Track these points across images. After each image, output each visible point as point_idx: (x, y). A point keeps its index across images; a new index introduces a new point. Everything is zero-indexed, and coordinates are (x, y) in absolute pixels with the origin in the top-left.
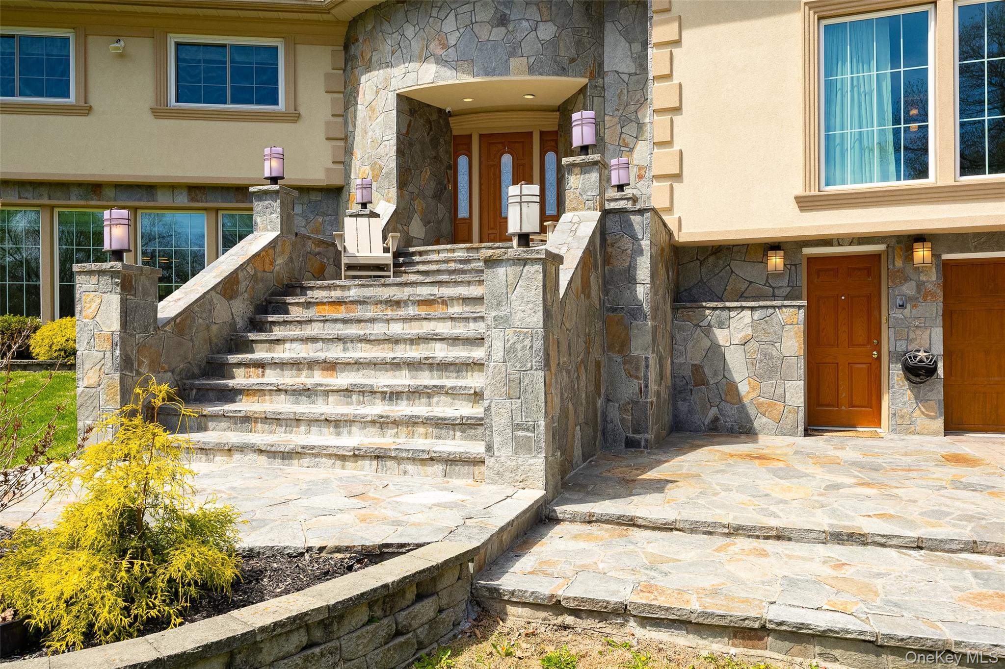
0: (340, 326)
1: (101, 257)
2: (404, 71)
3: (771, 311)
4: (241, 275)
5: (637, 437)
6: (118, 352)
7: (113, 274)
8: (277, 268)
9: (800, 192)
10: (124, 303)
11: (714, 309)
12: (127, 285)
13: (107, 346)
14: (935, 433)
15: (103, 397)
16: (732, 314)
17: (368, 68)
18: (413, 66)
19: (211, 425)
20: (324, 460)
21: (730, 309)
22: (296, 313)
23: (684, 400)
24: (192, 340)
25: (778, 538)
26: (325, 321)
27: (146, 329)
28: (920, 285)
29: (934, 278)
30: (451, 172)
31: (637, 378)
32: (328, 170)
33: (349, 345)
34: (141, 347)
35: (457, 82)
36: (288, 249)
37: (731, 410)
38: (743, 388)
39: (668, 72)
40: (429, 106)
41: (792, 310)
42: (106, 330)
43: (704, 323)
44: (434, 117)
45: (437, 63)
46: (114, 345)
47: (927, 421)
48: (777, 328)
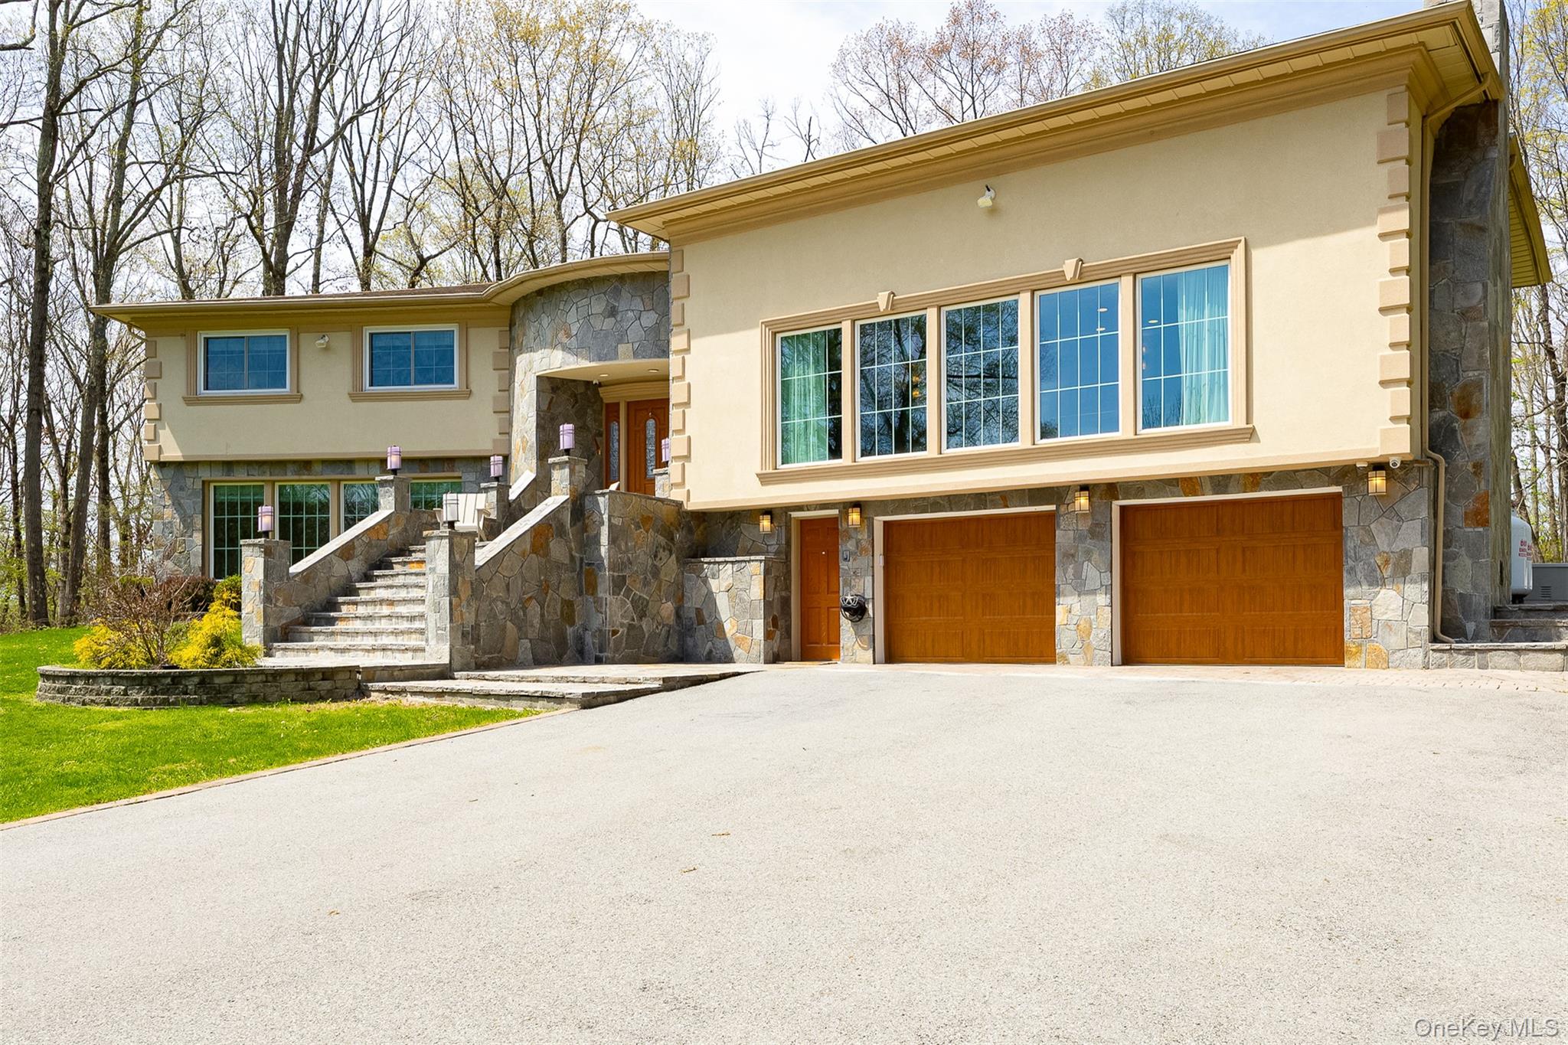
0: (414, 577)
1: (258, 535)
2: (541, 356)
3: (743, 564)
4: (356, 543)
5: (601, 655)
6: (262, 593)
7: (261, 546)
8: (390, 537)
9: (759, 471)
10: (265, 562)
11: (709, 563)
12: (268, 552)
13: (257, 589)
14: (867, 662)
15: (255, 619)
16: (721, 567)
17: (521, 352)
18: (547, 351)
19: (315, 638)
20: (359, 653)
21: (719, 563)
22: (398, 568)
23: (691, 637)
24: (315, 587)
25: (538, 681)
26: (405, 574)
27: (281, 579)
28: (858, 542)
29: (866, 537)
30: (602, 440)
31: (601, 613)
32: (494, 441)
33: (410, 590)
34: (277, 591)
35: (578, 366)
36: (402, 522)
37: (719, 644)
38: (727, 626)
39: (681, 374)
40: (574, 381)
41: (756, 563)
42: (257, 580)
43: (703, 575)
44: (581, 390)
45: (563, 350)
46: (260, 588)
47: (862, 652)
48: (748, 578)
